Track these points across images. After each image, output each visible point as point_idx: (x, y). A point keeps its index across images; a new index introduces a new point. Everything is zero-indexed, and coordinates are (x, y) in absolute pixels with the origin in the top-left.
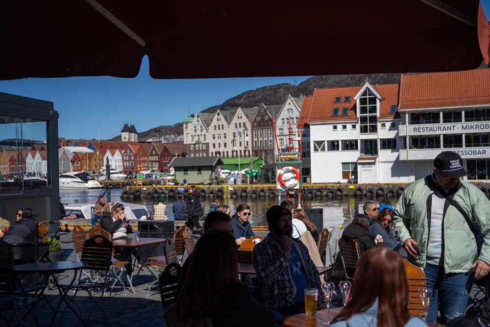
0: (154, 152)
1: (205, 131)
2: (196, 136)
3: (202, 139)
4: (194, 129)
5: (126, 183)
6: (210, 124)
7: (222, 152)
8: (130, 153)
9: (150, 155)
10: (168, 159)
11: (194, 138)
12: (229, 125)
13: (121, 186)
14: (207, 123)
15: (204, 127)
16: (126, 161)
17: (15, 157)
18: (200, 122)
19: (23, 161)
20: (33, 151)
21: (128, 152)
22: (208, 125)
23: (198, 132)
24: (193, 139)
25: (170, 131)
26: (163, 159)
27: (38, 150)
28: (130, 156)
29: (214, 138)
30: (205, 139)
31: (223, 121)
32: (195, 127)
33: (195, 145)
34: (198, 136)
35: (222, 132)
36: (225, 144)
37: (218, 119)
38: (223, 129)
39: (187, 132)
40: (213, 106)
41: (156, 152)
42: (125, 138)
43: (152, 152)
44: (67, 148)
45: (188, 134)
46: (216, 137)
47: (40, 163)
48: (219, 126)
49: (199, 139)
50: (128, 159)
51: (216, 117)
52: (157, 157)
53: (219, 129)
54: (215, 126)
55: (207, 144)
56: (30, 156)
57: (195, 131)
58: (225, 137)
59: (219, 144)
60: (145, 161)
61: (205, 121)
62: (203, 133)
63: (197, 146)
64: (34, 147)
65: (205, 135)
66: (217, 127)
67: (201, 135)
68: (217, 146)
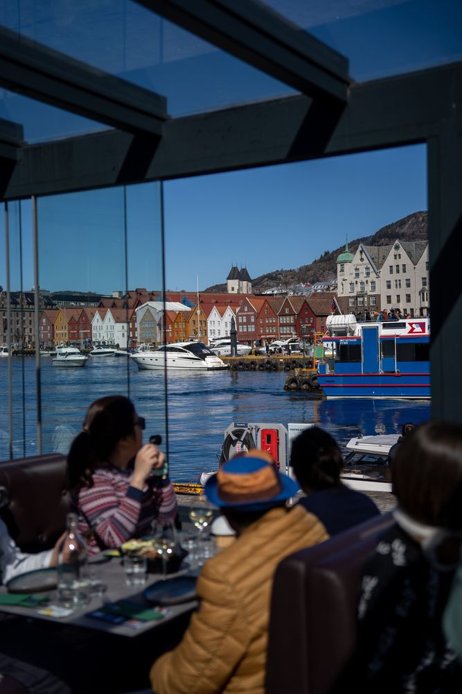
0: (287, 311)
1: (373, 276)
2: (359, 284)
3: (368, 288)
4: (354, 272)
5: (266, 360)
6: (382, 264)
7: (402, 310)
8: (248, 311)
9: (280, 315)
10: (309, 321)
11: (355, 288)
12: (415, 264)
13: (257, 367)
14: (378, 263)
15: (371, 270)
16: (243, 324)
17: (77, 318)
18: (366, 261)
19: (88, 325)
20: (101, 309)
21: (246, 310)
22: (380, 266)
23: (362, 278)
24: (353, 289)
25: (292, 278)
26: (301, 322)
27: (108, 307)
28: (248, 317)
29: (389, 287)
30: (374, 288)
31: (405, 259)
32: (356, 269)
33: (356, 298)
34: (362, 283)
35: (402, 276)
36: (408, 296)
37: (395, 256)
38: (404, 271)
39: (343, 277)
40: (360, 238)
41: (291, 310)
42: (233, 289)
43: (283, 310)
44: (151, 304)
45: (344, 280)
46: (393, 284)
47: (112, 327)
48: (398, 266)
49: (363, 288)
50: (245, 321)
51: (393, 251)
52: (292, 318)
53: (398, 272)
54: (391, 267)
55: (378, 297)
56: (97, 316)
57: (357, 275)
58: (408, 285)
59: (398, 296)
60: (273, 325)
61: (373, 259)
62: (370, 280)
63: (360, 299)
64: (101, 303)
65: (373, 283)
66: (395, 269)
67: (367, 282)
68: (394, 300)
